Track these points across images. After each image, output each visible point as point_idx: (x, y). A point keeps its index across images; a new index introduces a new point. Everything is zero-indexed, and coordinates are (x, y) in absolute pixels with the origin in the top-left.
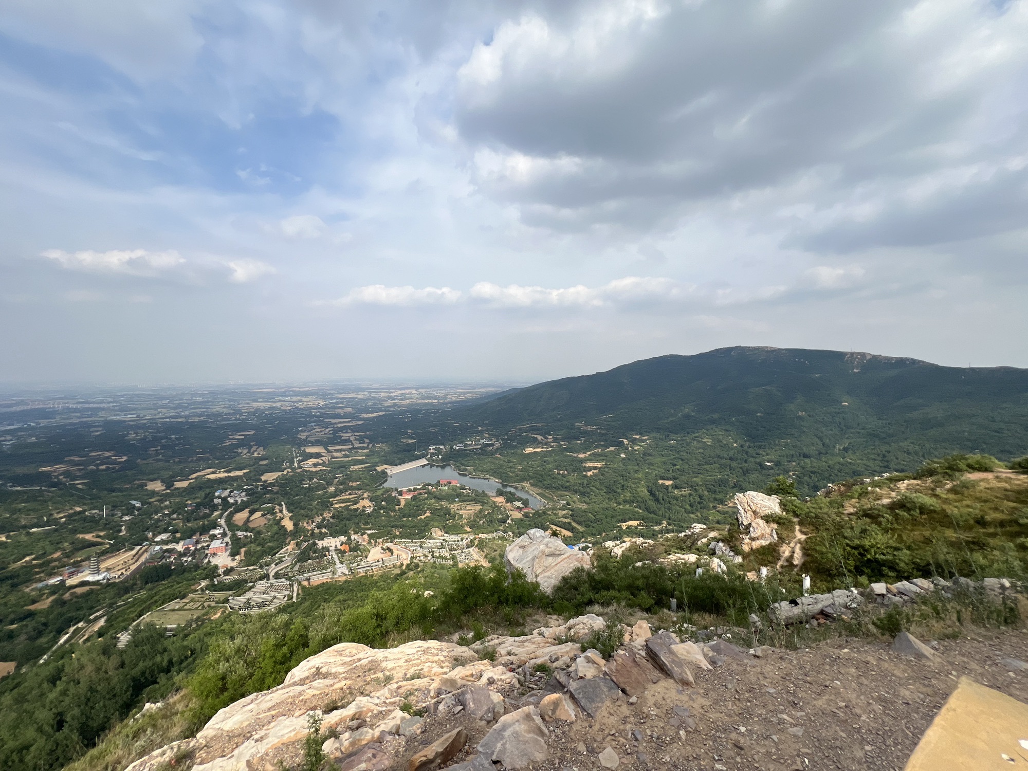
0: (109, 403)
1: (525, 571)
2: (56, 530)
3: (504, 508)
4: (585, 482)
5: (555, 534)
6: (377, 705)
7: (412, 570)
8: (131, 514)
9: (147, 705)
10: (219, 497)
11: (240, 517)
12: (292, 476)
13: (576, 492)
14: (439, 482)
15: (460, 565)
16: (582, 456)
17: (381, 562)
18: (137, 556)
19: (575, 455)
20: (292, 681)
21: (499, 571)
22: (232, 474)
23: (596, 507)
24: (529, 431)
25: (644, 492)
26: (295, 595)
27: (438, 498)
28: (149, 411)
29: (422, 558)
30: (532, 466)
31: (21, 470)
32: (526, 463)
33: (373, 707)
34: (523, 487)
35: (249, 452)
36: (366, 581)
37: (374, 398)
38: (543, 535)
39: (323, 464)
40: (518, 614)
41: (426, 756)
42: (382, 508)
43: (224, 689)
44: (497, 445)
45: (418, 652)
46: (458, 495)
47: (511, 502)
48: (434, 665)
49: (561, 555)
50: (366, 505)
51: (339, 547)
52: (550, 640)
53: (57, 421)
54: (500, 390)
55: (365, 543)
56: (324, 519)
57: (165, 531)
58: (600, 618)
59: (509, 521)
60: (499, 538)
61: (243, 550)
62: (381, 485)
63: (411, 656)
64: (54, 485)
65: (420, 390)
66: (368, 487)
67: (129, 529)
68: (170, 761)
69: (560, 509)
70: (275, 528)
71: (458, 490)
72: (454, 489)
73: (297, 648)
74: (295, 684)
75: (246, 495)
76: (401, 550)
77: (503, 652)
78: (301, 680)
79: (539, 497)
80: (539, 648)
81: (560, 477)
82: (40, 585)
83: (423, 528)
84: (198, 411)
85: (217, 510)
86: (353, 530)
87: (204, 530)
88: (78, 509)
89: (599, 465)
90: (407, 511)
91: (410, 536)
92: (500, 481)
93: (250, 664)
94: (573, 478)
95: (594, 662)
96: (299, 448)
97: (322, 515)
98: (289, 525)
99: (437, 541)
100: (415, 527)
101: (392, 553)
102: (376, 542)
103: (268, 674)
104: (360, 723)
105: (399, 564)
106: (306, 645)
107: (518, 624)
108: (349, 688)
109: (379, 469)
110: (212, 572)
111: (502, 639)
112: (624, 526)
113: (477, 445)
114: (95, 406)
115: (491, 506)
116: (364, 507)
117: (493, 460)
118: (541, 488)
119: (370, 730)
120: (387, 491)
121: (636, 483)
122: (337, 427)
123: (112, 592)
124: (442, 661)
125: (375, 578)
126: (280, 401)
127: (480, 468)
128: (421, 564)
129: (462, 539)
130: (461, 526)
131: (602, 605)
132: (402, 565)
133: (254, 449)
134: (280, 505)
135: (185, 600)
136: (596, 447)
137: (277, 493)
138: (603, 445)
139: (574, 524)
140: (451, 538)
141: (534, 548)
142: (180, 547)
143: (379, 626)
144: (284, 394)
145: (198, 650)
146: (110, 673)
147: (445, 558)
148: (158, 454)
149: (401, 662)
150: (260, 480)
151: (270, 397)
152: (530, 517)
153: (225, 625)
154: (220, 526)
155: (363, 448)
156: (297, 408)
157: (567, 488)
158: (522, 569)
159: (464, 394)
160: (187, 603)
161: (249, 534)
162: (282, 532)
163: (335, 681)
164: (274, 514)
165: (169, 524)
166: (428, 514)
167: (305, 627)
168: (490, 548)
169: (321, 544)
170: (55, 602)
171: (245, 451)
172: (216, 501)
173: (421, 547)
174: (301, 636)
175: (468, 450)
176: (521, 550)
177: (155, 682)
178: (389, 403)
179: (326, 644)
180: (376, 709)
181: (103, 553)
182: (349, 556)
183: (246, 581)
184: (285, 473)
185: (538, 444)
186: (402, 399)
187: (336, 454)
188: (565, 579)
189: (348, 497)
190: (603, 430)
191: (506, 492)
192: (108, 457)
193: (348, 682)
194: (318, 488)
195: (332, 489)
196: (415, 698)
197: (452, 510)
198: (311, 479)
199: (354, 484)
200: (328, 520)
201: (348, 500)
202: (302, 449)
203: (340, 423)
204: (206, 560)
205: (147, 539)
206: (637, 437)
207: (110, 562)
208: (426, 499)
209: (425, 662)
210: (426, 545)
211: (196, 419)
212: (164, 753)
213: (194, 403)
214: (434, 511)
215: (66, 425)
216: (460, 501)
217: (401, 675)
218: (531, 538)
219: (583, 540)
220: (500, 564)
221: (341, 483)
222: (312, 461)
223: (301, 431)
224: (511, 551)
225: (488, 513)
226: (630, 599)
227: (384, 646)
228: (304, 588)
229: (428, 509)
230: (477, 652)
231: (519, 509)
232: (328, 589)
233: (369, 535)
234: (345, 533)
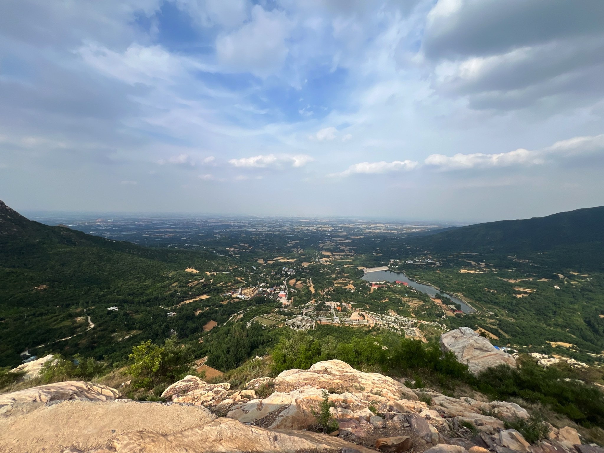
0: (247, 223)
1: (456, 354)
2: (230, 274)
3: (441, 307)
4: (514, 302)
5: (483, 335)
6: (356, 400)
7: (375, 331)
8: (253, 272)
9: (257, 357)
10: (284, 271)
11: (292, 282)
12: (315, 265)
13: (504, 308)
14: (395, 282)
15: (407, 337)
16: (512, 281)
17: (358, 322)
18: (254, 291)
19: (506, 280)
20: (313, 370)
21: (436, 349)
22: (290, 261)
23: (524, 324)
24: (465, 258)
25: (579, 320)
26: (314, 327)
27: (395, 292)
28: (260, 228)
29: (382, 325)
30: (465, 282)
31: (221, 248)
32: (460, 280)
33: (354, 401)
34: (457, 296)
35: (297, 251)
36: (349, 330)
37: (359, 228)
38: (473, 333)
39: (330, 262)
40: (450, 381)
41: (386, 442)
42: (360, 291)
43: (284, 361)
44: (438, 264)
45: (379, 380)
46: (408, 293)
47: (447, 304)
48: (389, 392)
49: (488, 351)
50: (351, 287)
51: (336, 308)
52: (475, 409)
53: (231, 229)
54: (442, 227)
55: (350, 309)
56: (329, 291)
57: (264, 282)
58: (524, 409)
59: (444, 317)
60: (436, 326)
61: (292, 298)
62: (360, 278)
63: (375, 381)
64: (230, 255)
65: (386, 225)
66: (353, 278)
67: (252, 278)
68: (266, 385)
69: (488, 317)
70: (306, 290)
71: (408, 289)
72: (405, 288)
73: (316, 354)
74: (315, 372)
75: (295, 272)
76: (369, 318)
77: (437, 402)
78: (318, 371)
79: (469, 305)
80: (466, 410)
81: (490, 294)
82: (225, 295)
83: (383, 308)
84: (278, 229)
85: (283, 277)
86: (344, 300)
87: (278, 285)
88: (237, 267)
89: (530, 291)
90: (374, 296)
91: (376, 311)
92: (439, 289)
93: (296, 354)
94: (502, 297)
95: (517, 440)
96: (319, 252)
97: (328, 288)
98: (313, 290)
99: (392, 318)
100: (379, 306)
101: (364, 318)
102: (355, 309)
103: (302, 362)
104: (347, 406)
105: (368, 325)
106: (319, 354)
107: (448, 388)
108: (341, 385)
109: (359, 268)
110: (280, 305)
111: (438, 394)
112: (554, 345)
113: (423, 262)
114: (243, 224)
115: (431, 304)
116: (350, 288)
117: (434, 274)
118: (473, 299)
119: (352, 412)
120: (363, 282)
121: (570, 312)
122: (338, 242)
123: (246, 304)
124: (395, 392)
125: (354, 329)
126: (312, 226)
127: (424, 278)
128: (381, 329)
129: (409, 321)
130: (409, 312)
131: (527, 400)
132: (370, 326)
133: (299, 250)
134: (309, 280)
135: (269, 315)
136: (527, 277)
137: (308, 273)
138: (534, 276)
139: (500, 331)
140: (401, 318)
141: (464, 340)
142: (268, 291)
143: (356, 357)
144: (313, 223)
145: (274, 339)
146: (244, 338)
147: (397, 329)
148: (262, 247)
149: (370, 382)
150: (301, 265)
151: (307, 224)
152: (462, 318)
153: (284, 331)
154: (284, 284)
155: (351, 256)
156: (319, 230)
157: (495, 303)
158: (454, 353)
159: (416, 228)
160: (270, 317)
161: (295, 291)
162: (309, 293)
163: (335, 378)
164: (306, 283)
165: (265, 280)
166: (387, 300)
167: (320, 345)
168: (429, 331)
169: (327, 304)
170: (228, 302)
171: (295, 250)
172: (283, 272)
173: (382, 319)
174: (317, 349)
175: (416, 265)
176: (453, 339)
177: (258, 348)
178: (367, 231)
179: (329, 357)
180: (356, 403)
181: (243, 287)
182: (341, 314)
183: (293, 313)
184: (312, 263)
185: (471, 267)
186: (375, 230)
187: (337, 257)
188: (490, 369)
189: (342, 281)
190: (536, 264)
191: (443, 297)
192: (246, 246)
193: (341, 382)
194: (327, 274)
195: (334, 276)
196: (377, 406)
197: (403, 301)
198: (324, 269)
199: (345, 275)
200: (331, 292)
201: (342, 283)
202: (321, 252)
203: (340, 240)
204: (278, 299)
205: (257, 284)
206: (576, 274)
207: (245, 291)
208: (387, 291)
209: (383, 388)
210: (384, 318)
211: (277, 233)
212: (264, 380)
213: (276, 225)
214: (391, 299)
215: (234, 232)
216: (408, 297)
217: (369, 389)
218: (462, 333)
219: (509, 345)
220: (436, 344)
221: (338, 273)
222: (325, 259)
223: (320, 243)
224: (445, 337)
225: (429, 308)
226: (557, 406)
227: (359, 369)
228: (318, 324)
229: (387, 297)
230: (418, 395)
231: (452, 310)
232: (330, 328)
233: (352, 305)
234: (339, 301)
